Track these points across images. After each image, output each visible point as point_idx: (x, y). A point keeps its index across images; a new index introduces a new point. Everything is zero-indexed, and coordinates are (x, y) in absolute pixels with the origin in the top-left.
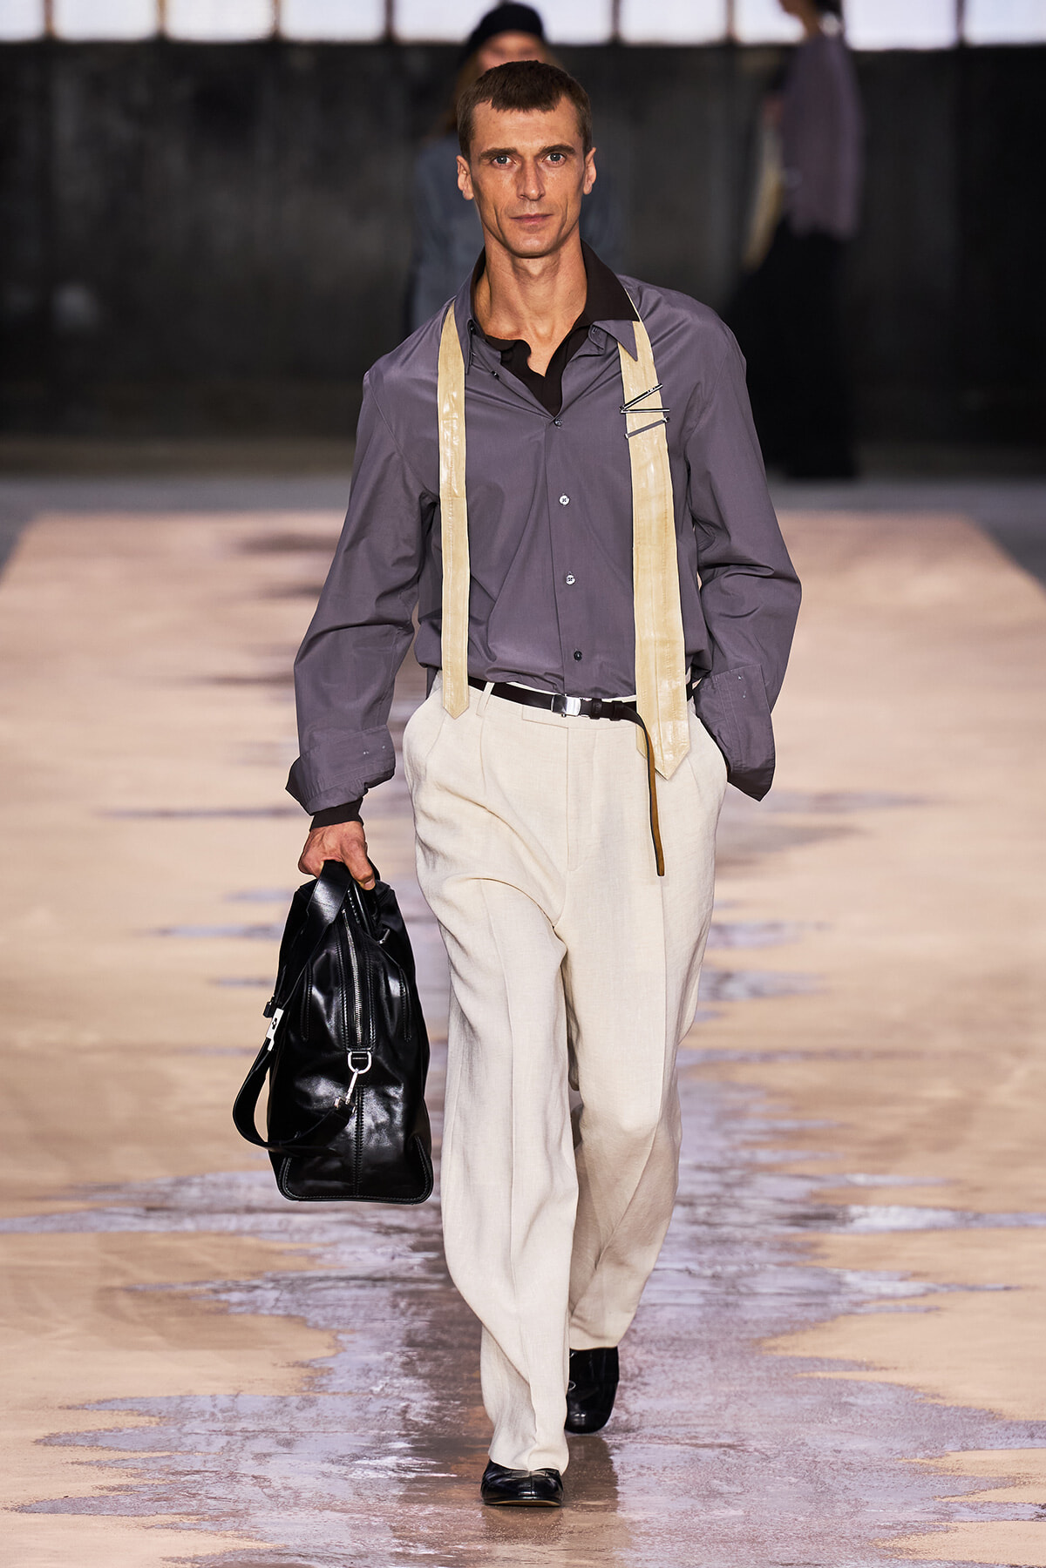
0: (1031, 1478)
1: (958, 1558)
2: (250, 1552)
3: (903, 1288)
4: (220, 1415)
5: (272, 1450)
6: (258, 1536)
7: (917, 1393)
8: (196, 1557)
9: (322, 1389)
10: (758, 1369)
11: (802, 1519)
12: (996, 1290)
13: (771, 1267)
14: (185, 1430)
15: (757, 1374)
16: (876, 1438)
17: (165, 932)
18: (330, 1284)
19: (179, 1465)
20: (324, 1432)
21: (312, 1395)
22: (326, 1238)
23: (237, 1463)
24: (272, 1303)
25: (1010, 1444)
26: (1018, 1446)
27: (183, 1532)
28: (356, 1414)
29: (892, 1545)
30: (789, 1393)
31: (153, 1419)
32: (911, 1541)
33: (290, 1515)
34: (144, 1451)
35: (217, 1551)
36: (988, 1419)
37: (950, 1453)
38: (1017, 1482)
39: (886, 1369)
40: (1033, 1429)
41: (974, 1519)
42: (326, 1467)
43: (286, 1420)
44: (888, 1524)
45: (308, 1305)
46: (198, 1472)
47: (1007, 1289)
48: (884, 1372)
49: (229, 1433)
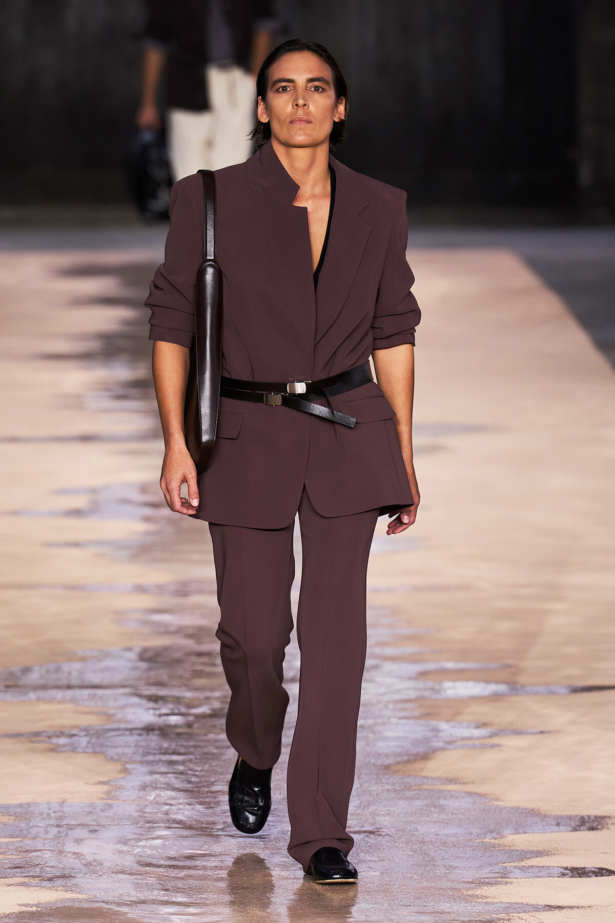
0: (558, 851)
1: (513, 901)
2: (73, 900)
3: (477, 733)
4: (53, 815)
5: (86, 836)
6: (78, 890)
7: (486, 798)
8: (39, 903)
9: (115, 798)
10: (388, 784)
11: (416, 877)
12: (535, 733)
13: (394, 720)
14: (31, 824)
15: (387, 787)
16: (461, 826)
17: (15, 513)
18: (120, 732)
19: (28, 846)
20: (118, 825)
21: (110, 801)
22: (117, 704)
23: (63, 844)
24: (84, 744)
25: (545, 829)
26: (550, 831)
27: (31, 888)
28: (138, 814)
29: (472, 893)
30: (407, 798)
31: (11, 817)
32: (483, 891)
33: (97, 877)
34: (6, 838)
35: (52, 900)
36: (531, 814)
37: (508, 836)
38: (549, 853)
39: (467, 783)
40: (559, 820)
41: (523, 876)
42: (119, 847)
43: (94, 818)
44: (470, 880)
45: (107, 746)
46: (40, 850)
47: (542, 732)
48: (465, 785)
49: (58, 826)
